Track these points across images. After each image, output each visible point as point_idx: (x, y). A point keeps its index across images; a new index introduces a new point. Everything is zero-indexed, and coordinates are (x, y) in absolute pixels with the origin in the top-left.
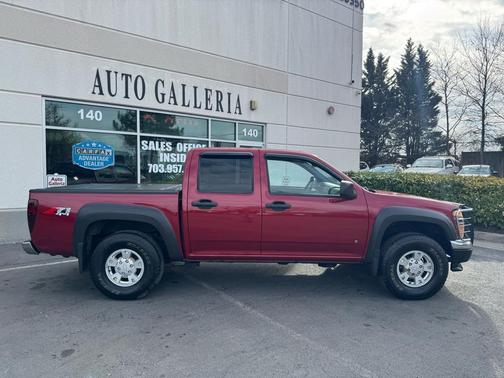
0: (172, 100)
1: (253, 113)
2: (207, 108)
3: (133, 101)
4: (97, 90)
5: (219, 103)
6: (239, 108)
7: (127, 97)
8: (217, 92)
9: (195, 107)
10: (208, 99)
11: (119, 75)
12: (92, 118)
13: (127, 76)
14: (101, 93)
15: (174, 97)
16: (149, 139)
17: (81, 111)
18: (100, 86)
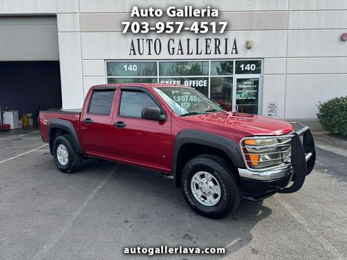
0: (180, 52)
1: (249, 51)
2: (206, 53)
3: (154, 56)
4: (132, 52)
5: (217, 47)
6: (236, 49)
7: (150, 54)
8: (216, 39)
9: (197, 53)
10: (207, 46)
11: (145, 41)
12: (131, 69)
13: (149, 40)
14: (135, 54)
15: (181, 49)
16: (165, 79)
17: (125, 66)
18: (134, 50)
